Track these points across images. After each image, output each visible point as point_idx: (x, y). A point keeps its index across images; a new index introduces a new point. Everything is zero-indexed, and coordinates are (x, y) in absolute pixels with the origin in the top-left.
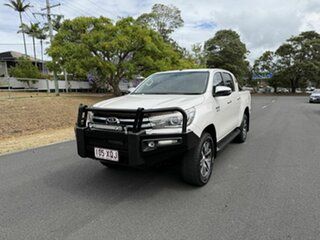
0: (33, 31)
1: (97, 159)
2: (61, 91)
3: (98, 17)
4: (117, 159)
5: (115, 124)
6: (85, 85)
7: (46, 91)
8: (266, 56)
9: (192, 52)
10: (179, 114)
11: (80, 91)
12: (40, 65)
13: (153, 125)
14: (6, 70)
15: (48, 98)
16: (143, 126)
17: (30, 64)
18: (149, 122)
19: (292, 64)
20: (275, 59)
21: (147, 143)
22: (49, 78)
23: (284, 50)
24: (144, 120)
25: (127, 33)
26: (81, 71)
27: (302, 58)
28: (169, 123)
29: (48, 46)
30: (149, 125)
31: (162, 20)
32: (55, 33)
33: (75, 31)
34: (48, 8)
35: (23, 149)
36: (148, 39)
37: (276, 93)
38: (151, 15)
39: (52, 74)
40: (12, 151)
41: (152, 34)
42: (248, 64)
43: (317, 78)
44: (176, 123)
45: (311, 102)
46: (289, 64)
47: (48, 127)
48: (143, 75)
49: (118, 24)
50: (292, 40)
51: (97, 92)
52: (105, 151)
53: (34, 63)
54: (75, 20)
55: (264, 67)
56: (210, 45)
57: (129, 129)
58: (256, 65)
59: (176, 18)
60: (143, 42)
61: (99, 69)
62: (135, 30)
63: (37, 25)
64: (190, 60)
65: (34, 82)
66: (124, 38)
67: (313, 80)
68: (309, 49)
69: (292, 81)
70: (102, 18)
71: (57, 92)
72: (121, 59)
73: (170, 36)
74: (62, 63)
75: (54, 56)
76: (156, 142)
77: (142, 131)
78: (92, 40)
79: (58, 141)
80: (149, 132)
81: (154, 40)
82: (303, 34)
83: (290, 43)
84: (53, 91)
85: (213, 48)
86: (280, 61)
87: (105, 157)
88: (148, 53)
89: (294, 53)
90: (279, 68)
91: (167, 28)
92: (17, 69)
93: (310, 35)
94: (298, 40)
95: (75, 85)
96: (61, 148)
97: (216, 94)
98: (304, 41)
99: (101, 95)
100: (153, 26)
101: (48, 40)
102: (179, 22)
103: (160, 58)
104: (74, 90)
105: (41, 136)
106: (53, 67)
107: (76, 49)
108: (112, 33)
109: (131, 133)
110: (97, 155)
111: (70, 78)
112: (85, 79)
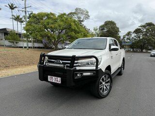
0: (17, 19)
1: (49, 82)
2: (29, 47)
3: (49, 13)
4: (60, 82)
5: (60, 63)
6: (41, 45)
7: (22, 47)
8: (129, 34)
9: (93, 31)
10: (94, 59)
11: (39, 48)
12: (20, 35)
13: (80, 64)
14: (3, 37)
15: (23, 50)
16: (75, 65)
17: (15, 34)
18: (78, 63)
19: (141, 38)
20: (133, 35)
21: (77, 74)
22: (24, 41)
23: (137, 31)
24: (76, 62)
25: (63, 21)
26: (40, 38)
27: (146, 35)
28: (88, 64)
29: (25, 26)
30: (77, 64)
31: (79, 15)
32: (28, 20)
33: (38, 19)
34: (25, 8)
35: (10, 76)
36: (73, 24)
37: (134, 51)
38: (74, 13)
39: (26, 39)
40: (4, 76)
41: (75, 21)
42: (120, 37)
43: (153, 45)
44: (92, 64)
45: (151, 56)
46: (140, 38)
47: (22, 65)
48: (69, 41)
49: (59, 16)
50: (141, 26)
51: (47, 48)
52: (54, 78)
53: (17, 34)
54: (38, 14)
55: (128, 39)
56: (102, 28)
57: (67, 66)
58: (124, 38)
59: (86, 15)
60: (70, 25)
61: (48, 37)
62: (67, 19)
63: (19, 16)
64: (92, 35)
65: (17, 43)
66: (62, 23)
67: (151, 46)
68: (149, 31)
69: (141, 45)
70: (51, 13)
71: (27, 48)
72: (59, 33)
73: (83, 23)
74: (31, 34)
75: (27, 30)
76: (82, 74)
77: (74, 68)
78: (46, 24)
79: (27, 72)
80: (78, 68)
81: (76, 24)
82: (146, 24)
83: (140, 28)
84: (25, 47)
85: (103, 29)
86: (135, 36)
87: (54, 81)
88: (72, 30)
89: (142, 32)
90: (135, 39)
91: (81, 20)
92: (9, 37)
93: (150, 24)
94: (144, 26)
95: (36, 45)
96: (29, 75)
97: (111, 50)
98: (147, 27)
99: (49, 50)
100: (75, 18)
101: (25, 23)
102: (87, 17)
103: (78, 33)
104: (36, 48)
105: (19, 69)
106: (26, 36)
107: (38, 28)
108: (55, 20)
109: (68, 68)
110: (49, 80)
111: (34, 42)
112: (42, 42)
